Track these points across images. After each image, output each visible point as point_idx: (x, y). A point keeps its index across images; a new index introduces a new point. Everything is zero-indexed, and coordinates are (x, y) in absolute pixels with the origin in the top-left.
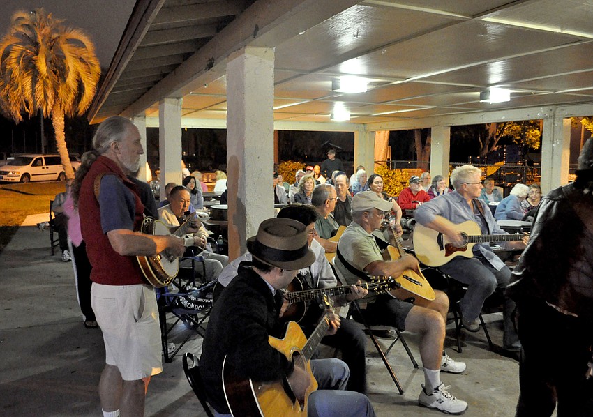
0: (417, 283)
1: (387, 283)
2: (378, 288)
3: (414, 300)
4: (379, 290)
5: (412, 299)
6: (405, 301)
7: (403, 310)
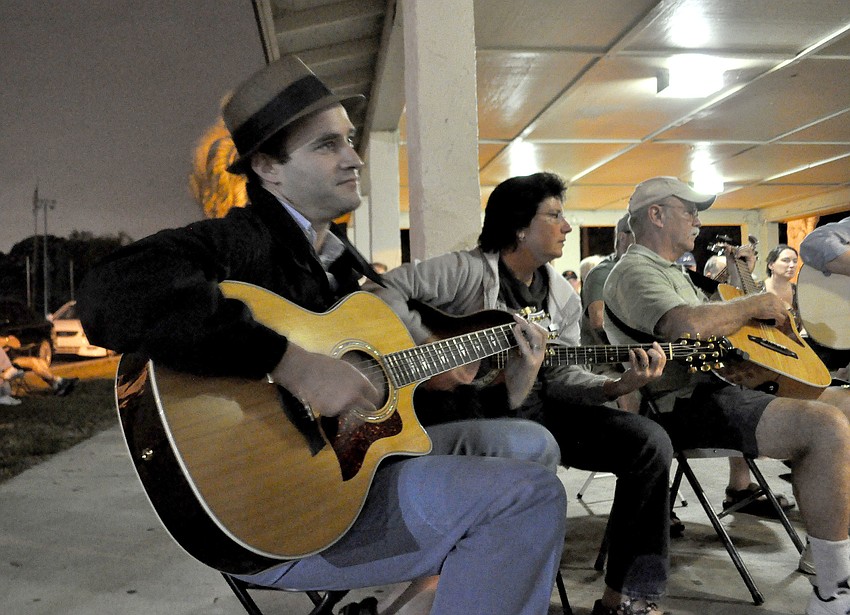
0: (785, 352)
1: (717, 348)
2: (696, 357)
3: (776, 387)
4: (697, 362)
5: (773, 384)
6: (758, 388)
7: (750, 407)
